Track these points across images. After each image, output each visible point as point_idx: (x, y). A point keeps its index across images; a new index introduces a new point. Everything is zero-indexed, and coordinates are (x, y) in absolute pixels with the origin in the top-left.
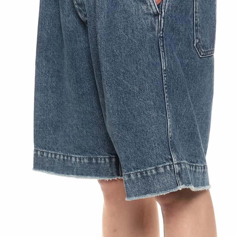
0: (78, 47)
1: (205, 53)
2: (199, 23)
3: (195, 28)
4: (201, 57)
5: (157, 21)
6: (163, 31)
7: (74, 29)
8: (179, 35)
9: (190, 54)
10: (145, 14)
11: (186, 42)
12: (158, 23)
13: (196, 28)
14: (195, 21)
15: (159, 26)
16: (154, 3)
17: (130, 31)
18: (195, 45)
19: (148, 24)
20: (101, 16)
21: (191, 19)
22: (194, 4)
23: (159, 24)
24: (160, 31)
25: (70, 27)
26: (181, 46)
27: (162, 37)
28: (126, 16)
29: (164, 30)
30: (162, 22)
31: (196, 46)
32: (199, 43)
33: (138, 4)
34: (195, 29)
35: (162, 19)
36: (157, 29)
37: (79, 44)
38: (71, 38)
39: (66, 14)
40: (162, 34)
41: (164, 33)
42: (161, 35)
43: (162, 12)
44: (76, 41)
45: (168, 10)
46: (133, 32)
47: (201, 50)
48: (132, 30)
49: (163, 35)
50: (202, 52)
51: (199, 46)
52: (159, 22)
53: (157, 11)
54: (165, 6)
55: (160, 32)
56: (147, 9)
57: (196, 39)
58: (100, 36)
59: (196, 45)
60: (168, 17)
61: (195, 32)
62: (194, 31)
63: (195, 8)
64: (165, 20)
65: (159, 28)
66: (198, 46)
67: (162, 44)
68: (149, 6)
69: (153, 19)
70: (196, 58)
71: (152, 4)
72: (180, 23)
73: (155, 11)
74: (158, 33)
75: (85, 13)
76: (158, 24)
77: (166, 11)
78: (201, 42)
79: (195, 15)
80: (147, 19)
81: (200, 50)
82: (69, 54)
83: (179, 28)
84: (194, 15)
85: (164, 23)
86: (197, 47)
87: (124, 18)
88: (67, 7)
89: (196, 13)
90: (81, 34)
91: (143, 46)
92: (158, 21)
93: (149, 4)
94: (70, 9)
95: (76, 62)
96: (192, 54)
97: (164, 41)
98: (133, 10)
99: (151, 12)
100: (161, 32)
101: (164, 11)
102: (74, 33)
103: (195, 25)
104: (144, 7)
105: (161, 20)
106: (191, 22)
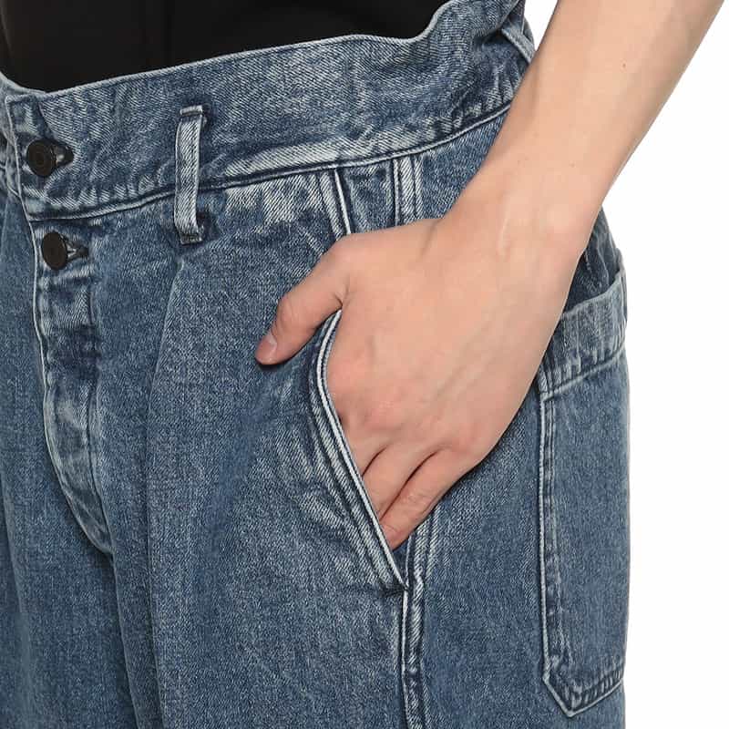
0: (75, 632)
1: (587, 697)
2: (559, 592)
3: (544, 614)
4: (571, 714)
5: (394, 614)
6: (418, 651)
7: (58, 562)
8: (483, 650)
9: (526, 712)
10: (346, 589)
11: (513, 672)
12: (401, 623)
13: (551, 613)
14: (543, 587)
15: (404, 634)
16: (382, 548)
17: (287, 655)
18: (546, 678)
19: (361, 630)
20: (170, 581)
21: (528, 586)
22: (539, 526)
23: (404, 629)
24: (408, 652)
25: (43, 553)
26: (491, 690)
27: (417, 677)
28: (274, 595)
29: (423, 647)
30: (416, 618)
31: (550, 683)
32: (564, 668)
33: (317, 548)
34: (547, 618)
35: (416, 608)
36: (394, 648)
37: (79, 621)
38: (46, 597)
39: (26, 503)
40: (417, 663)
41: (425, 660)
42: (413, 670)
43: (412, 579)
44: (67, 606)
45: (438, 567)
46: (301, 660)
47: (571, 691)
48: (297, 653)
49: (419, 668)
50: (577, 697)
51: (563, 678)
52: (404, 620)
53: (395, 577)
54: (427, 552)
55: (407, 658)
56: (355, 570)
57: (550, 655)
58: (168, 663)
59: (552, 679)
60: (437, 599)
61: (545, 631)
62: (541, 625)
63: (542, 542)
64: (427, 607)
65: (403, 644)
66: (558, 678)
67: (415, 703)
68: (363, 563)
69: (379, 606)
70: (551, 723)
71: (375, 553)
72: (485, 608)
73: (386, 578)
74: (400, 663)
75: (104, 530)
76: (401, 628)
77: (429, 574)
78: (571, 659)
79: (543, 568)
80: (356, 607)
81: (567, 694)
82: (40, 654)
83: (482, 630)
84: (539, 566)
85: (422, 623)
86: (554, 686)
87: (264, 606)
88: (31, 477)
89: (547, 556)
90: (89, 581)
91: (340, 716)
92: (401, 617)
93: (361, 553)
94: (43, 483)
95: (70, 686)
96: (535, 711)
97: (426, 689)
98: (299, 573)
99: (372, 580)
100: (412, 659)
101: (423, 576)
102: (59, 578)
103: (544, 604)
104: (343, 564)
105: (409, 610)
106: (528, 594)
